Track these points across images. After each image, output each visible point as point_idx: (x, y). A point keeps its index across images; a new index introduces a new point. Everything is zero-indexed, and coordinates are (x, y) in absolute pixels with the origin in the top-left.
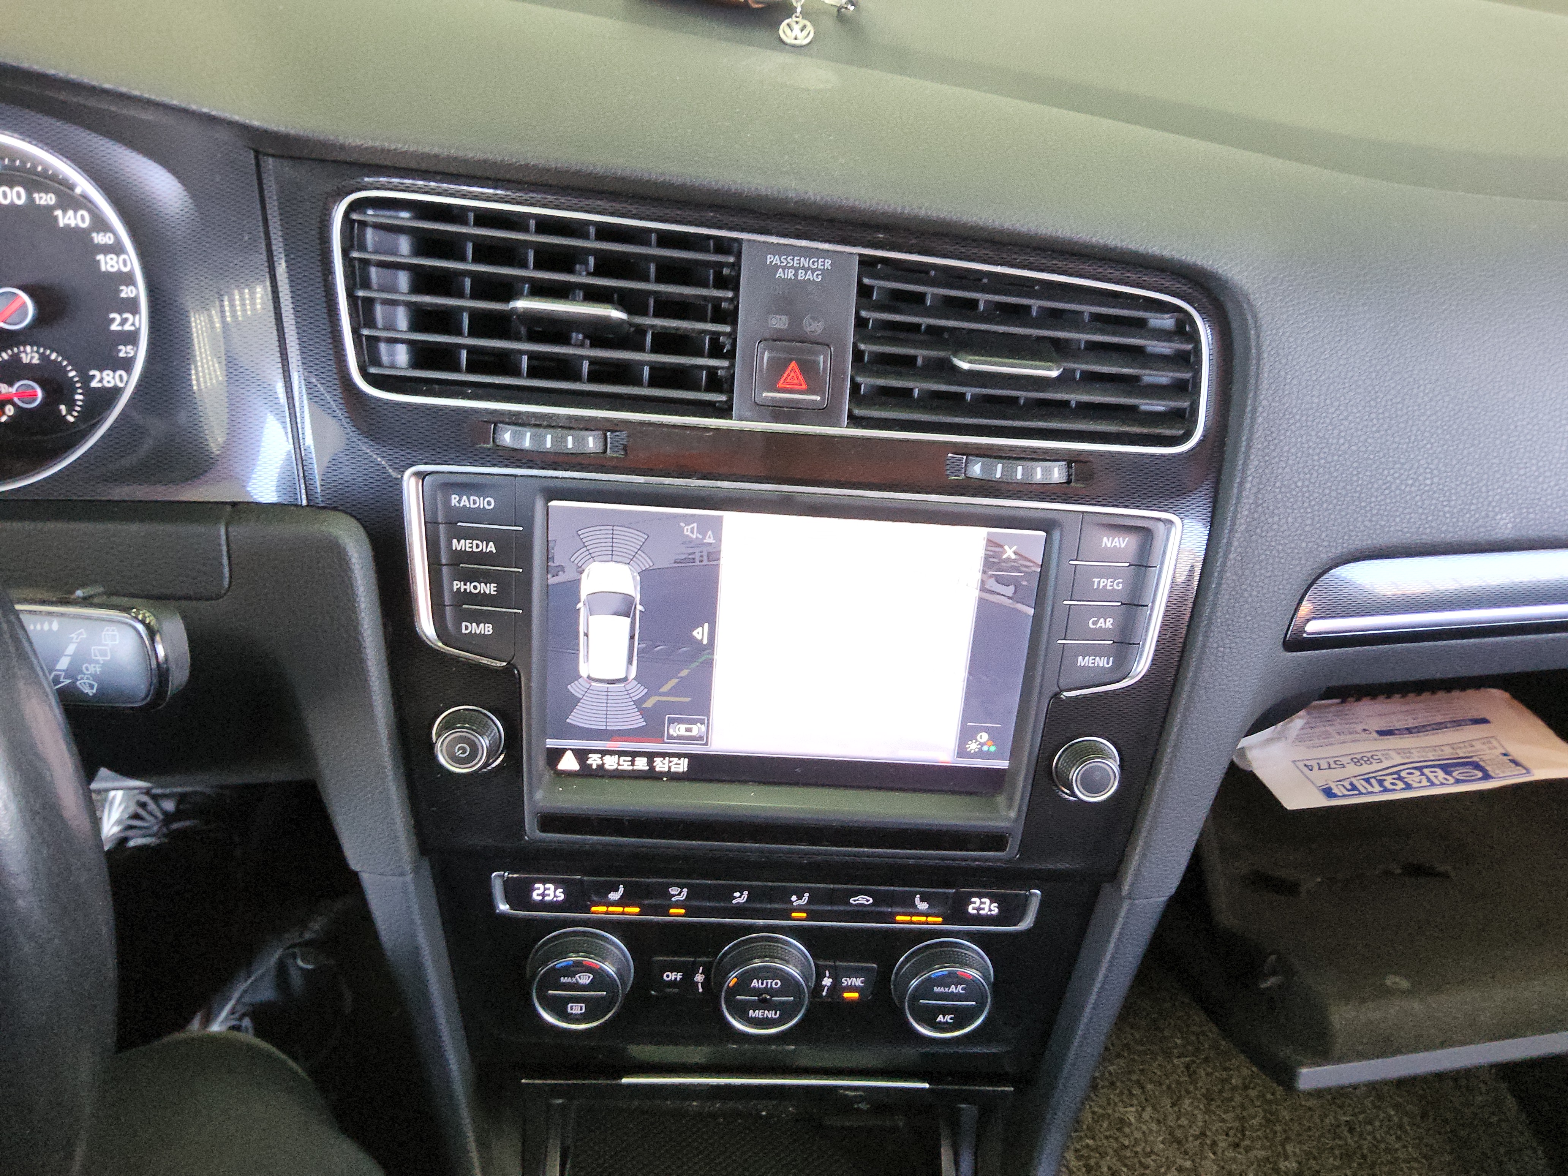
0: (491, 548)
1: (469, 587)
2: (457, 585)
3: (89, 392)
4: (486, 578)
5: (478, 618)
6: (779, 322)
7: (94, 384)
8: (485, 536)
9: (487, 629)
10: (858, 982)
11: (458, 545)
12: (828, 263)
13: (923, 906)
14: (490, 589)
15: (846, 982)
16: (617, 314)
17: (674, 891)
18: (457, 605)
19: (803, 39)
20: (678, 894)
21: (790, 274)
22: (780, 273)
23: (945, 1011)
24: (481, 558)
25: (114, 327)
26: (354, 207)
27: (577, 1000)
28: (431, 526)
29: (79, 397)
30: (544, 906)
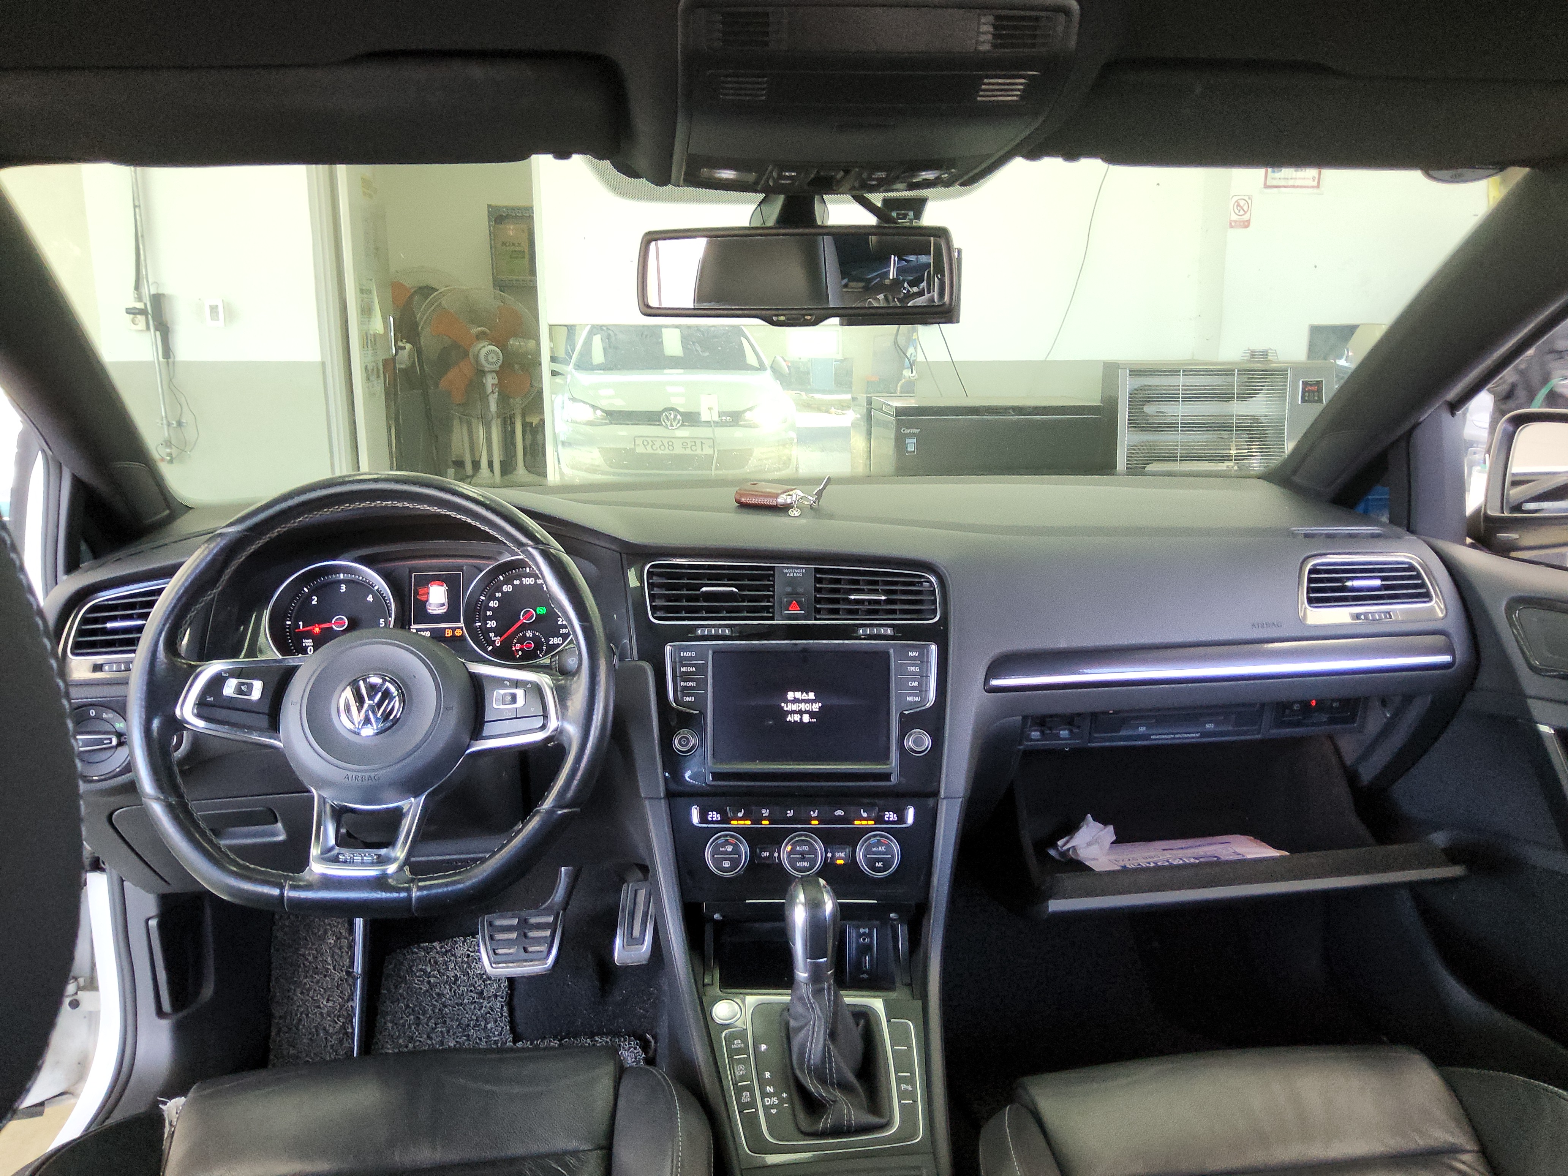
0: (694, 669)
1: (686, 684)
2: (682, 684)
3: (548, 645)
4: (692, 680)
5: (689, 695)
6: (789, 589)
7: (551, 643)
8: (692, 665)
9: (692, 699)
10: (842, 855)
11: (683, 669)
12: (804, 570)
13: (865, 815)
14: (694, 684)
15: (837, 855)
16: (734, 589)
17: (763, 811)
18: (682, 691)
19: (797, 514)
20: (765, 813)
21: (792, 575)
22: (788, 575)
23: (879, 860)
24: (691, 673)
25: (559, 623)
26: (652, 567)
27: (726, 859)
28: (673, 663)
29: (544, 648)
30: (712, 822)
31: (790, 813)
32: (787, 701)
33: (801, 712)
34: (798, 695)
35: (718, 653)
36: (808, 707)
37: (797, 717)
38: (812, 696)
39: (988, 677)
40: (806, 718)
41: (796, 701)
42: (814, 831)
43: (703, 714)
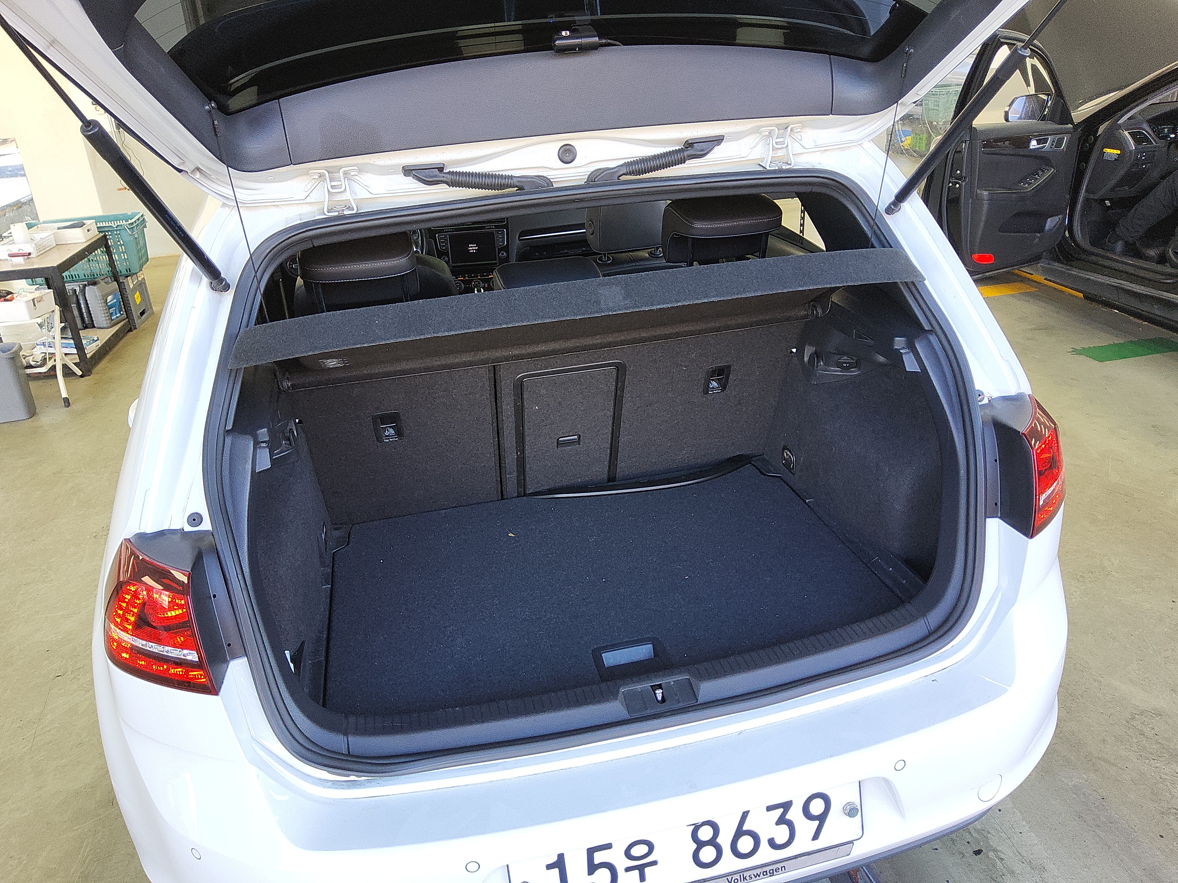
31: (473, 275)
32: (469, 247)
33: (473, 250)
34: (472, 245)
35: (450, 236)
36: (475, 248)
37: (472, 251)
38: (475, 245)
39: (519, 237)
40: (474, 251)
41: (471, 247)
42: (479, 279)
43: (448, 252)
